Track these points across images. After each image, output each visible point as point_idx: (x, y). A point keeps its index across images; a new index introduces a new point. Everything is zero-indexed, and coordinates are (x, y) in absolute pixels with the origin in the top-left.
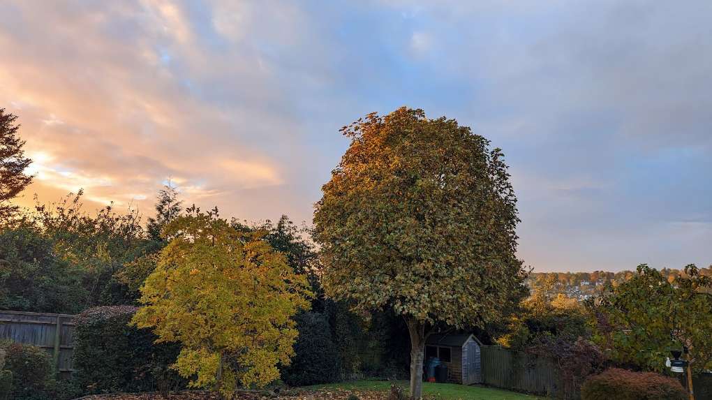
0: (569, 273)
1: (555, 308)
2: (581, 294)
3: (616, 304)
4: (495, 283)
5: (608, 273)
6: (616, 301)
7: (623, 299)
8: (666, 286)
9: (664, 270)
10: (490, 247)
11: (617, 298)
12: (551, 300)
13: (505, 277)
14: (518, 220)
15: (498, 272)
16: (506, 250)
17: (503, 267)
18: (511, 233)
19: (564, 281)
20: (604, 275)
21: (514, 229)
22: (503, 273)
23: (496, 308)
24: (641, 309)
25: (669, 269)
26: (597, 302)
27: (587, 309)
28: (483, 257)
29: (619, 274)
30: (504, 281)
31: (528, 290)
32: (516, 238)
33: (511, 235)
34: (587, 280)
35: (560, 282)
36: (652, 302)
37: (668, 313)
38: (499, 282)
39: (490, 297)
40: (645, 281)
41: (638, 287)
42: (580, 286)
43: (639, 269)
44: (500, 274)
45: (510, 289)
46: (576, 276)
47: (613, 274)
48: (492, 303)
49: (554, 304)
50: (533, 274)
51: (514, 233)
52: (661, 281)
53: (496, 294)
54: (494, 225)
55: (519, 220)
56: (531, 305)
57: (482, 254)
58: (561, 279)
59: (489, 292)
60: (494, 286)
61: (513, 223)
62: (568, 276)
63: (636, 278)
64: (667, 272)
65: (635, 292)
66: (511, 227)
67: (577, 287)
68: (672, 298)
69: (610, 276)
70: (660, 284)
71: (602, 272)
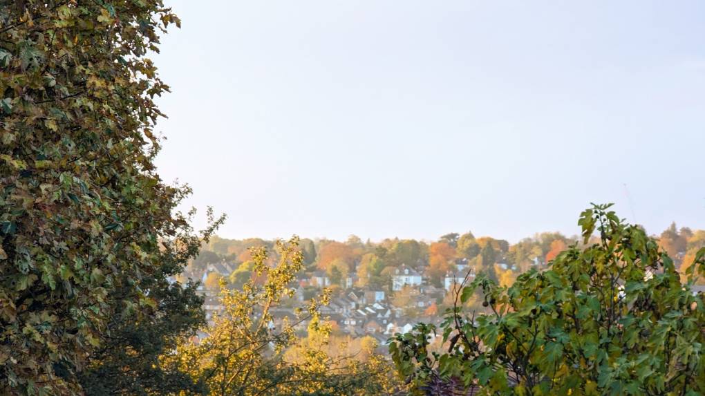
0: (355, 242)
1: (291, 372)
2: (392, 318)
3: (500, 350)
4: (62, 268)
5: (490, 242)
6: (500, 337)
7: (524, 330)
8: (665, 284)
9: (671, 234)
10: (52, 126)
11: (505, 329)
12: (282, 340)
13: (106, 249)
14: (169, 19)
15: (76, 224)
16: (117, 139)
17: (98, 203)
18: (138, 67)
19: (335, 269)
20: (474, 250)
21: (150, 55)
22: (95, 228)
23: (61, 369)
24: (579, 365)
25: (687, 231)
26: (437, 343)
27: (403, 372)
28: (18, 164)
29: (526, 247)
30: (99, 263)
31: (199, 302)
32: (159, 89)
33: (140, 76)
34: (414, 267)
35: (321, 274)
36: (616, 344)
37: (664, 379)
38: (78, 264)
39: (40, 325)
40: (600, 267)
41: (575, 288)
42: (390, 293)
43: (587, 223)
44: (84, 235)
45: (123, 291)
46: (381, 251)
47: (504, 245)
48: (45, 352)
49: (293, 356)
50: (224, 244)
51: (149, 69)
52: (654, 266)
53: (64, 315)
54: (72, 31)
55: (172, 19)
56: (207, 362)
57: (17, 150)
58: (326, 263)
59: (37, 307)
60: (60, 284)
61: (148, 30)
62: (352, 253)
63: (573, 255)
64: (677, 238)
65: (566, 307)
66: (139, 43)
67: (380, 296)
68: (681, 327)
69: (493, 250)
70: (649, 275)
71: (470, 236)
